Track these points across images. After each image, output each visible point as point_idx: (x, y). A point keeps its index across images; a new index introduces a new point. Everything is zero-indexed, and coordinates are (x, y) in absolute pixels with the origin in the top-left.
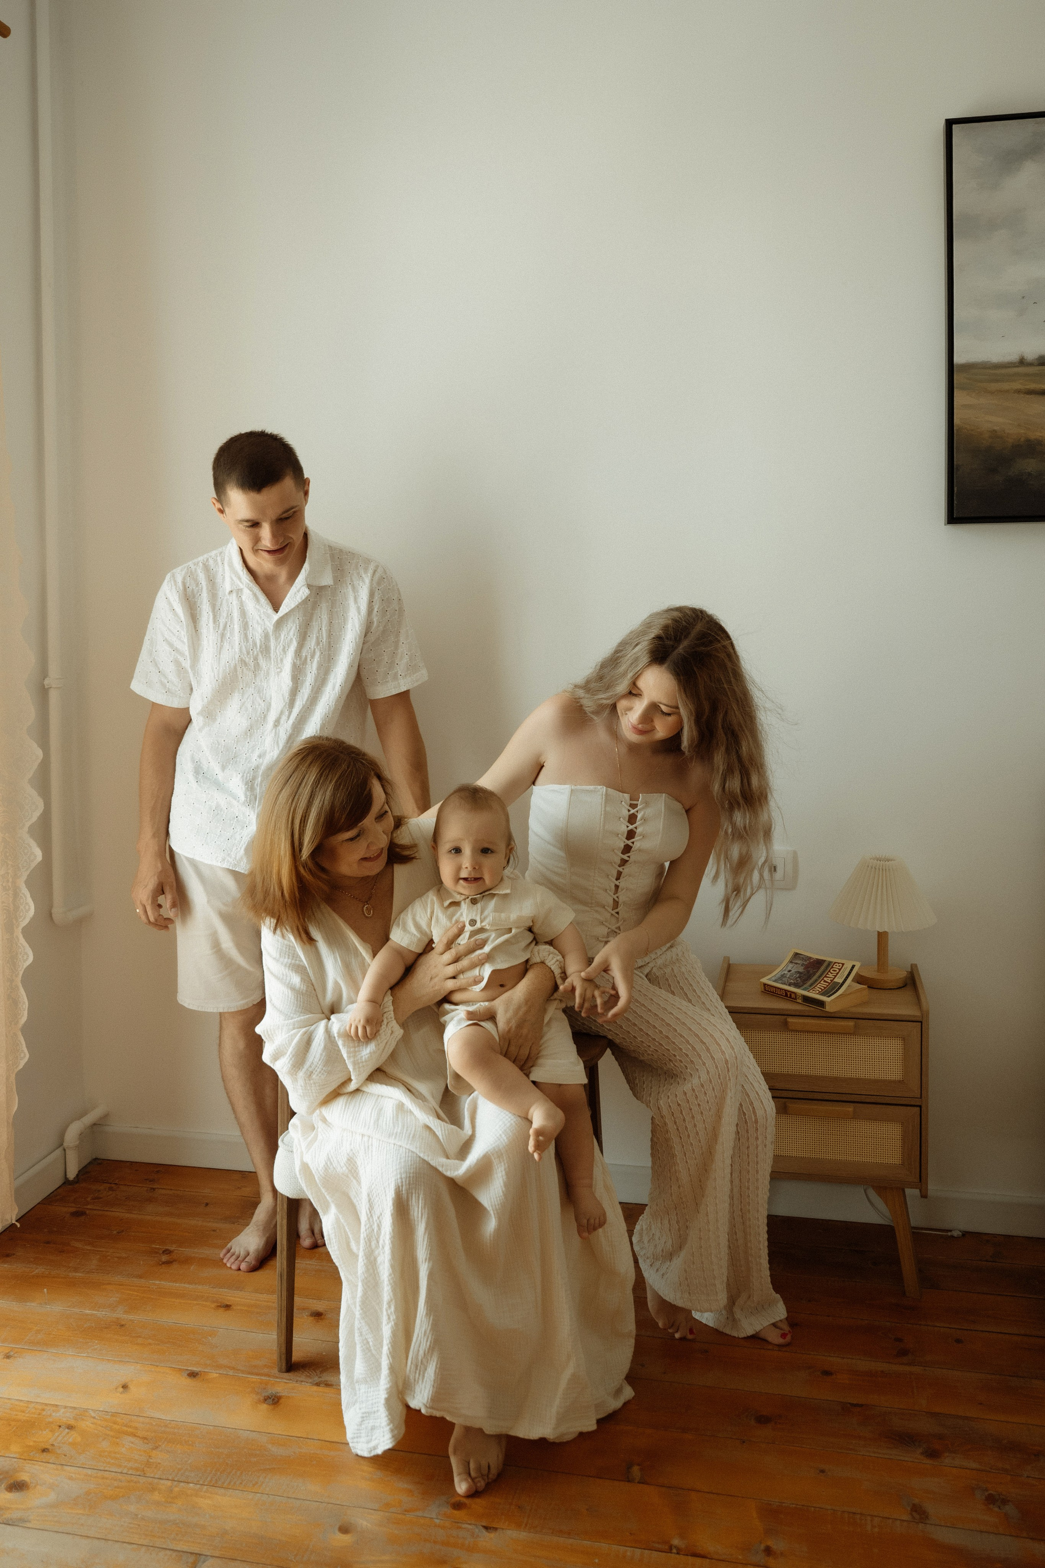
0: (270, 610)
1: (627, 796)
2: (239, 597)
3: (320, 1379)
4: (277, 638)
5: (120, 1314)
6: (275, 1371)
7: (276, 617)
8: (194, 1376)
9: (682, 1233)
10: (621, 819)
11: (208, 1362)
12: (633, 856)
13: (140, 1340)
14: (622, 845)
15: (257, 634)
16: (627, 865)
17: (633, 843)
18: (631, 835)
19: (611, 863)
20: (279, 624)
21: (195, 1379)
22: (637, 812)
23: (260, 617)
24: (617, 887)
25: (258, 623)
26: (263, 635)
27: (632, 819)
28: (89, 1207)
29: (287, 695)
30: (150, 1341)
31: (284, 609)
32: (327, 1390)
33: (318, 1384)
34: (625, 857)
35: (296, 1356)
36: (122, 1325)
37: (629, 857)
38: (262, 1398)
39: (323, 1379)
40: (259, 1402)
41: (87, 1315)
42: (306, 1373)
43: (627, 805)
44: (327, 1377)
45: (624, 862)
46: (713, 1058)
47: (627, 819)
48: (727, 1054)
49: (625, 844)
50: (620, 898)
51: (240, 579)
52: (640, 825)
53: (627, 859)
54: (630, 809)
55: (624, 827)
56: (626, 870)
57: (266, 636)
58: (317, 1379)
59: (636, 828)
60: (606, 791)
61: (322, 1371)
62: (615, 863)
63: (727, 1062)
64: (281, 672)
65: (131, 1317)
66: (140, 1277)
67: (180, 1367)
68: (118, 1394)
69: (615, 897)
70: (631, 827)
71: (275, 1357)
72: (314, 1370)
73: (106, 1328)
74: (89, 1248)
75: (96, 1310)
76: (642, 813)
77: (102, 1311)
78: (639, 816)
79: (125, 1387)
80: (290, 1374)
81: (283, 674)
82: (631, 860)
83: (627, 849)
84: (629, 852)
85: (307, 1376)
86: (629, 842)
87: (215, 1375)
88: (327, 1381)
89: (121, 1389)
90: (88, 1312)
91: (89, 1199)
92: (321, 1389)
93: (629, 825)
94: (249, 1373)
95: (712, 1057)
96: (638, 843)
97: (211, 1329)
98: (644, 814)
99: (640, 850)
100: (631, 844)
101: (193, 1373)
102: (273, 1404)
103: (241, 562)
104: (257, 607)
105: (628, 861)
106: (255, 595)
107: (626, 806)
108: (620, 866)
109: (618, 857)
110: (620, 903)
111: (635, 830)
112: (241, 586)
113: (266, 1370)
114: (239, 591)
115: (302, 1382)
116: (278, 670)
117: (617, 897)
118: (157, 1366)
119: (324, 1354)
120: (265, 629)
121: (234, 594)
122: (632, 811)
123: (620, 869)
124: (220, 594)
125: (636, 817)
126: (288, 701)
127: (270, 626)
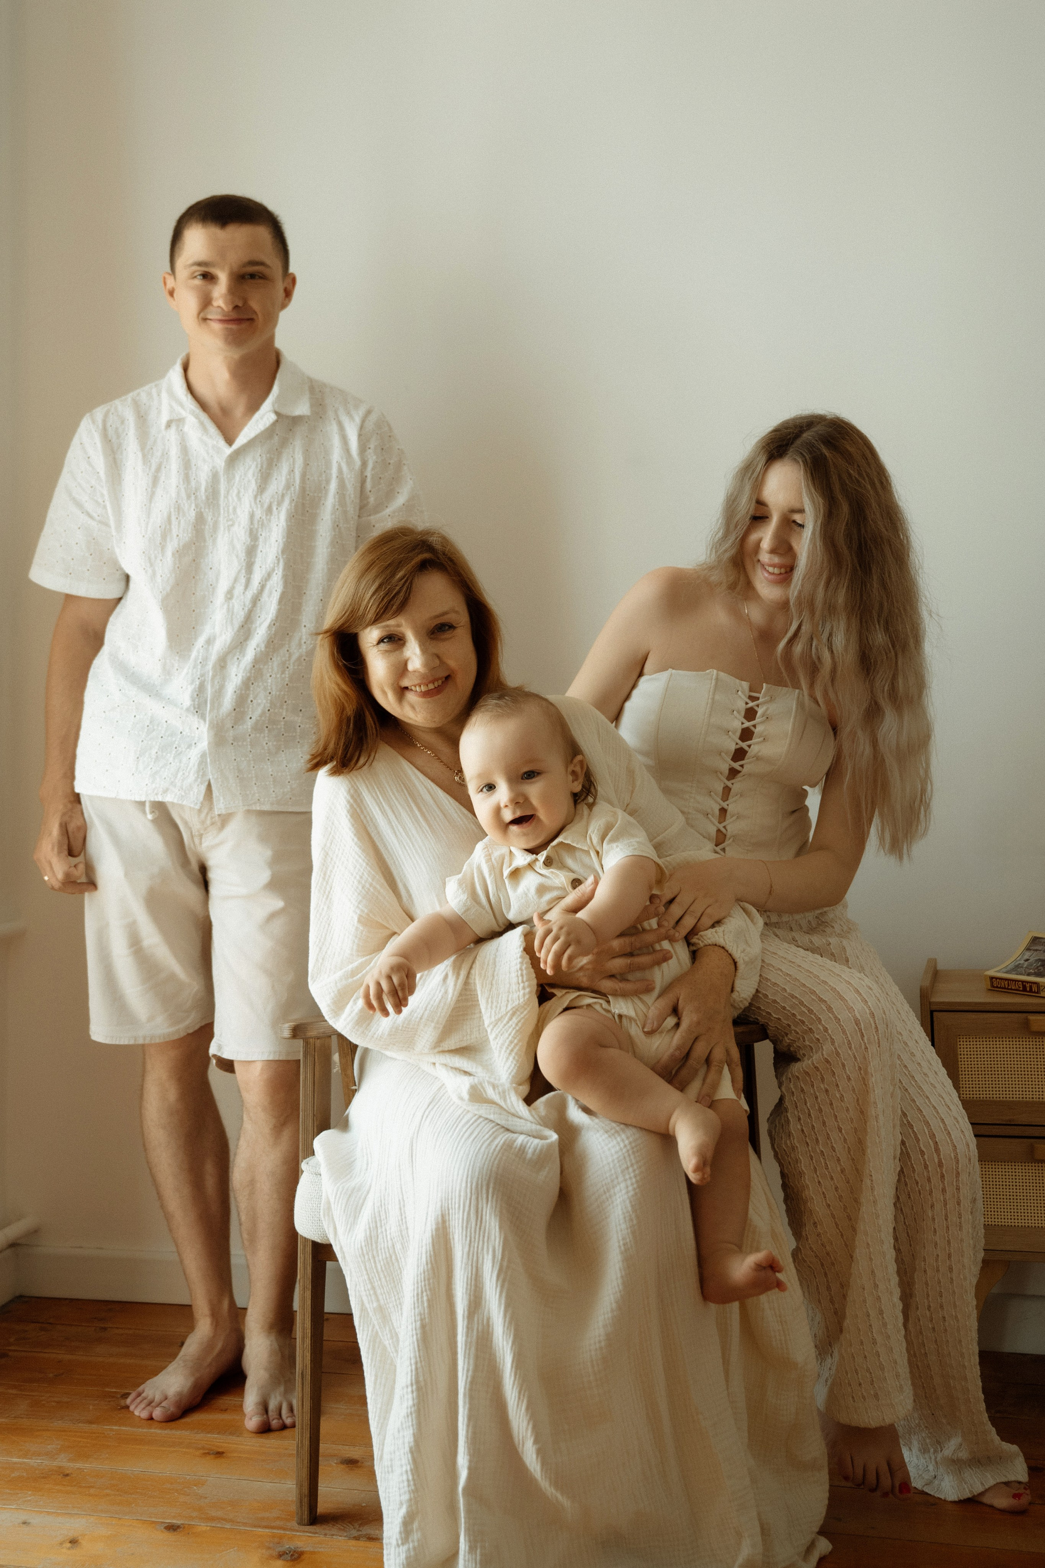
0: (222, 443)
1: (745, 685)
2: (180, 432)
3: (360, 1533)
4: (230, 480)
5: (63, 1462)
6: (294, 1524)
7: (228, 451)
8: (175, 1530)
9: (837, 1306)
10: (735, 712)
11: (195, 1514)
12: (748, 766)
13: (92, 1491)
14: (733, 747)
15: (203, 476)
16: (739, 778)
17: (749, 746)
18: (746, 734)
19: (716, 772)
20: (233, 460)
21: (175, 1533)
22: (758, 706)
23: (208, 453)
24: (723, 811)
25: (204, 460)
26: (210, 474)
27: (750, 714)
28: (13, 1348)
29: (243, 556)
30: (108, 1491)
31: (241, 440)
32: (369, 1544)
33: (357, 1538)
34: (736, 765)
35: (322, 1507)
36: (67, 1475)
37: (742, 766)
38: (275, 1554)
39: (364, 1532)
40: (271, 1557)
41: (15, 1463)
42: (339, 1526)
43: (745, 695)
44: (367, 1530)
45: (733, 773)
46: (838, 1020)
47: (743, 713)
48: (856, 1010)
49: (738, 747)
50: (728, 828)
51: (182, 405)
52: (762, 723)
53: (739, 768)
54: (748, 701)
55: (737, 723)
56: (737, 785)
57: (215, 477)
58: (355, 1533)
59: (754, 726)
60: (717, 674)
61: (361, 1524)
62: (721, 773)
63: (857, 1023)
64: (232, 525)
65: (78, 1465)
66: (90, 1422)
67: (154, 1519)
68: (64, 1550)
69: (721, 827)
70: (747, 724)
71: (294, 1508)
72: (350, 1522)
73: (44, 1478)
74: (14, 1392)
75: (28, 1459)
76: (764, 708)
77: (37, 1459)
78: (760, 711)
79: (74, 1542)
80: (314, 1527)
81: (235, 528)
82: (745, 770)
83: (739, 754)
84: (743, 759)
85: (340, 1529)
86: (744, 745)
87: (204, 1529)
88: (369, 1534)
89: (69, 1545)
90: (15, 1460)
91: (12, 1340)
92: (362, 1543)
93: (744, 721)
94: (255, 1526)
95: (836, 1018)
96: (755, 748)
97: (197, 1478)
98: (767, 710)
99: (758, 758)
100: (746, 748)
101: (173, 1526)
102: (292, 1560)
103: (185, 386)
104: (205, 438)
105: (740, 772)
106: (202, 423)
107: (743, 697)
108: (728, 779)
109: (725, 765)
110: (728, 837)
111: (752, 728)
112: (184, 414)
113: (278, 1523)
114: (180, 421)
115: (333, 1535)
116: (230, 523)
117: (724, 827)
118: (120, 1519)
119: (364, 1505)
120: (214, 467)
121: (173, 428)
122: (751, 704)
123: (729, 783)
124: (153, 431)
125: (756, 712)
126: (244, 564)
127: (220, 463)
